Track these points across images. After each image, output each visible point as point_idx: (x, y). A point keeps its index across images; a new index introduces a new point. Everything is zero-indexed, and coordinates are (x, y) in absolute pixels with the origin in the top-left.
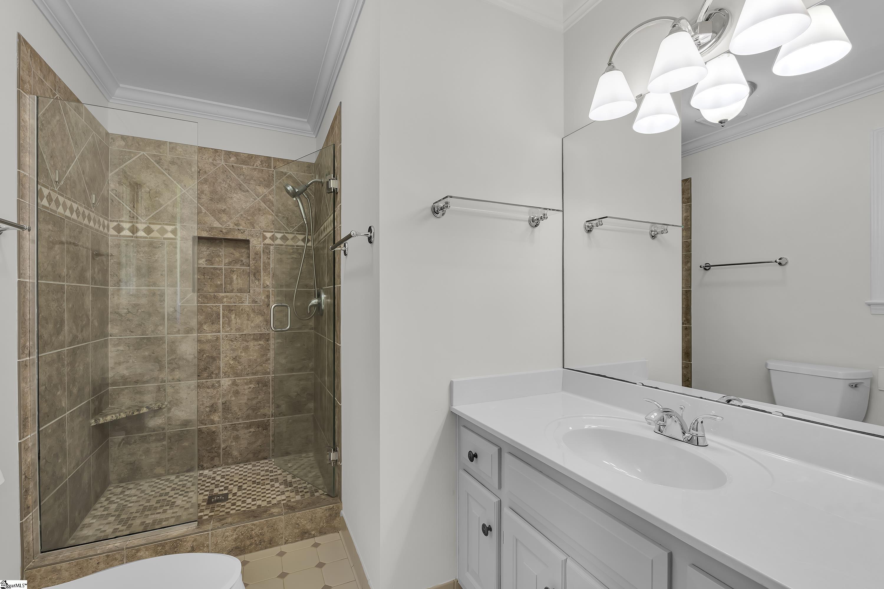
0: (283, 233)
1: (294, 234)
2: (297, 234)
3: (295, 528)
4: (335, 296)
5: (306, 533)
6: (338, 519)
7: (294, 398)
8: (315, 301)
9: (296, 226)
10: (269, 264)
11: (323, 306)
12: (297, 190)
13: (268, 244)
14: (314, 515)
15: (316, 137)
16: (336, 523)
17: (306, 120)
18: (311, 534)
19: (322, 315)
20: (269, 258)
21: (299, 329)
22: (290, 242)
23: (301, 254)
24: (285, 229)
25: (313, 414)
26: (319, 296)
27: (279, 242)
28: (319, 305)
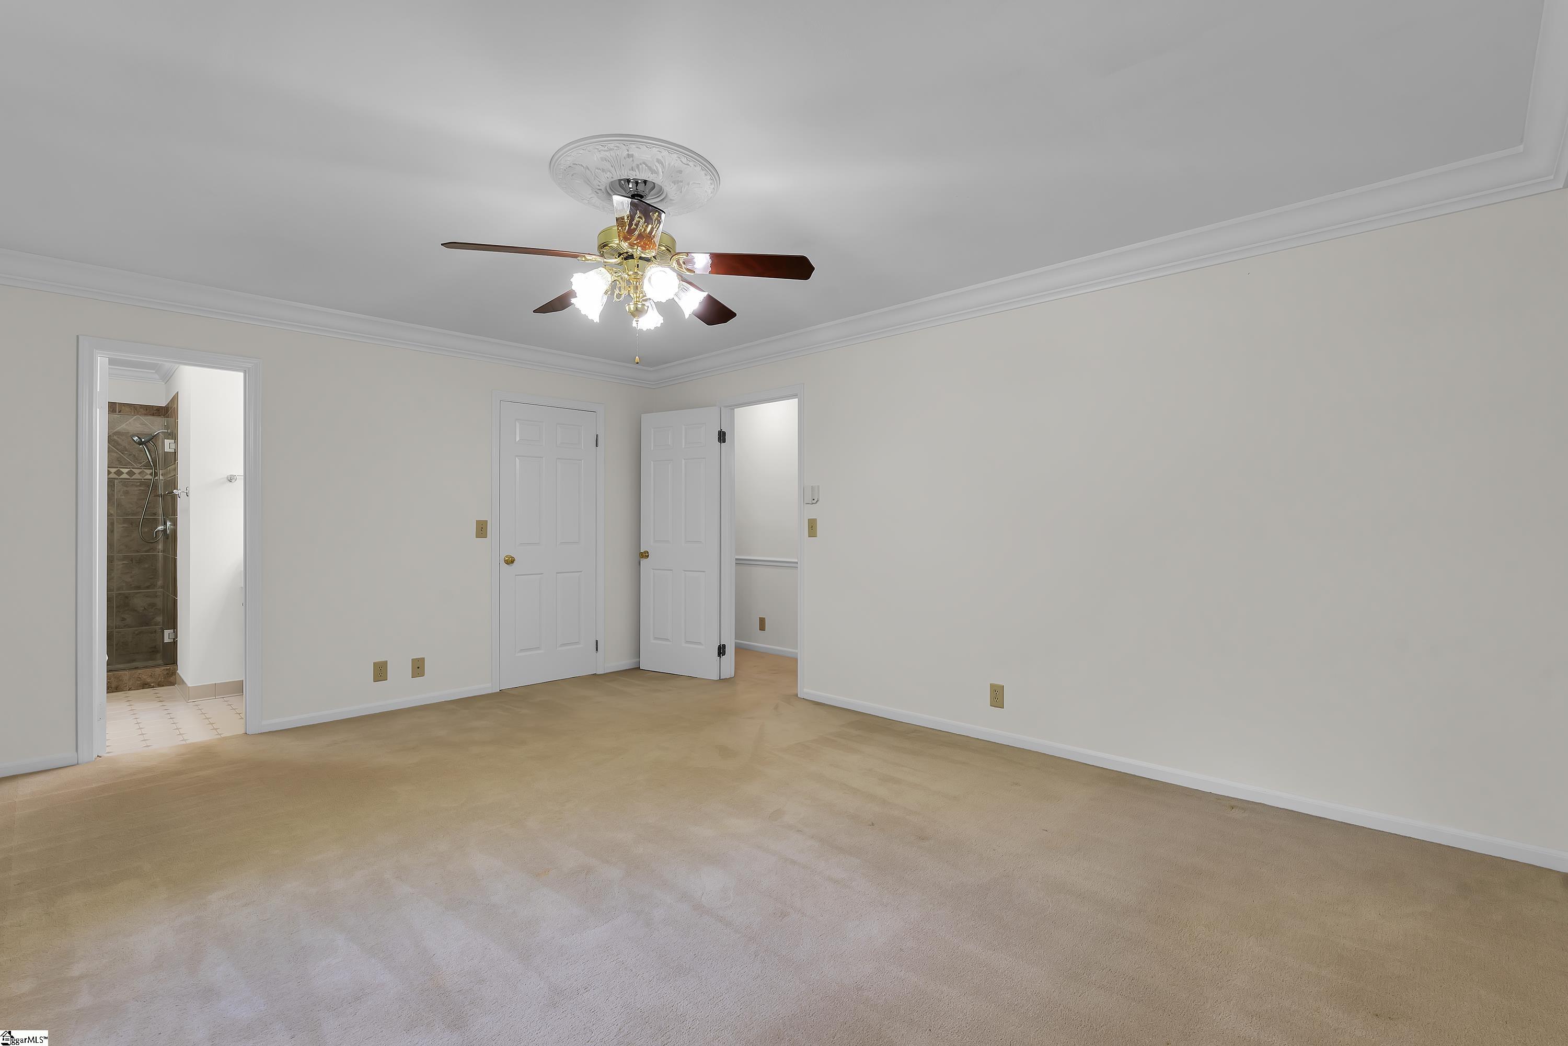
0: (130, 468)
1: (141, 469)
2: (144, 469)
3: (137, 680)
4: (175, 523)
5: (146, 684)
6: (174, 676)
7: (141, 612)
8: (161, 528)
9: (144, 462)
10: (114, 495)
11: (168, 532)
12: (143, 440)
13: (111, 478)
14: (153, 673)
15: (165, 384)
16: (172, 679)
17: (154, 371)
18: (151, 685)
19: (168, 538)
20: (114, 491)
21: (146, 551)
22: (137, 476)
23: (149, 487)
24: (132, 465)
25: (161, 626)
26: (165, 524)
27: (124, 476)
28: (165, 530)
